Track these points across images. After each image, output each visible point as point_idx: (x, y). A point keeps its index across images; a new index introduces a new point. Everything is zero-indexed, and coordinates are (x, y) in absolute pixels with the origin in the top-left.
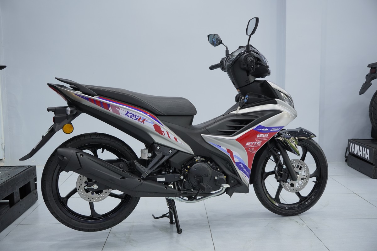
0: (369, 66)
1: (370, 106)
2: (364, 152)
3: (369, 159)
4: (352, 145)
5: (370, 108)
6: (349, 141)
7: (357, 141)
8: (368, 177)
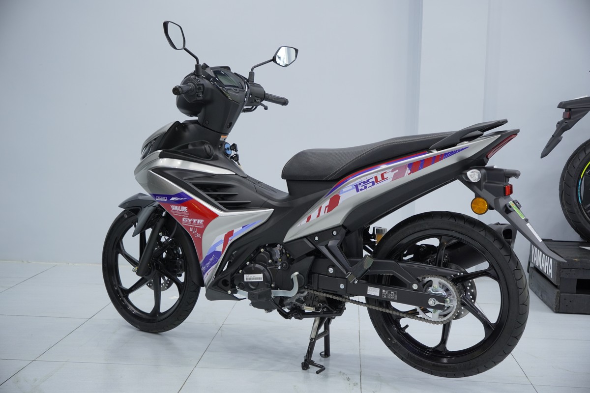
0: (561, 106)
2: (547, 264)
3: (552, 277)
8: (549, 309)
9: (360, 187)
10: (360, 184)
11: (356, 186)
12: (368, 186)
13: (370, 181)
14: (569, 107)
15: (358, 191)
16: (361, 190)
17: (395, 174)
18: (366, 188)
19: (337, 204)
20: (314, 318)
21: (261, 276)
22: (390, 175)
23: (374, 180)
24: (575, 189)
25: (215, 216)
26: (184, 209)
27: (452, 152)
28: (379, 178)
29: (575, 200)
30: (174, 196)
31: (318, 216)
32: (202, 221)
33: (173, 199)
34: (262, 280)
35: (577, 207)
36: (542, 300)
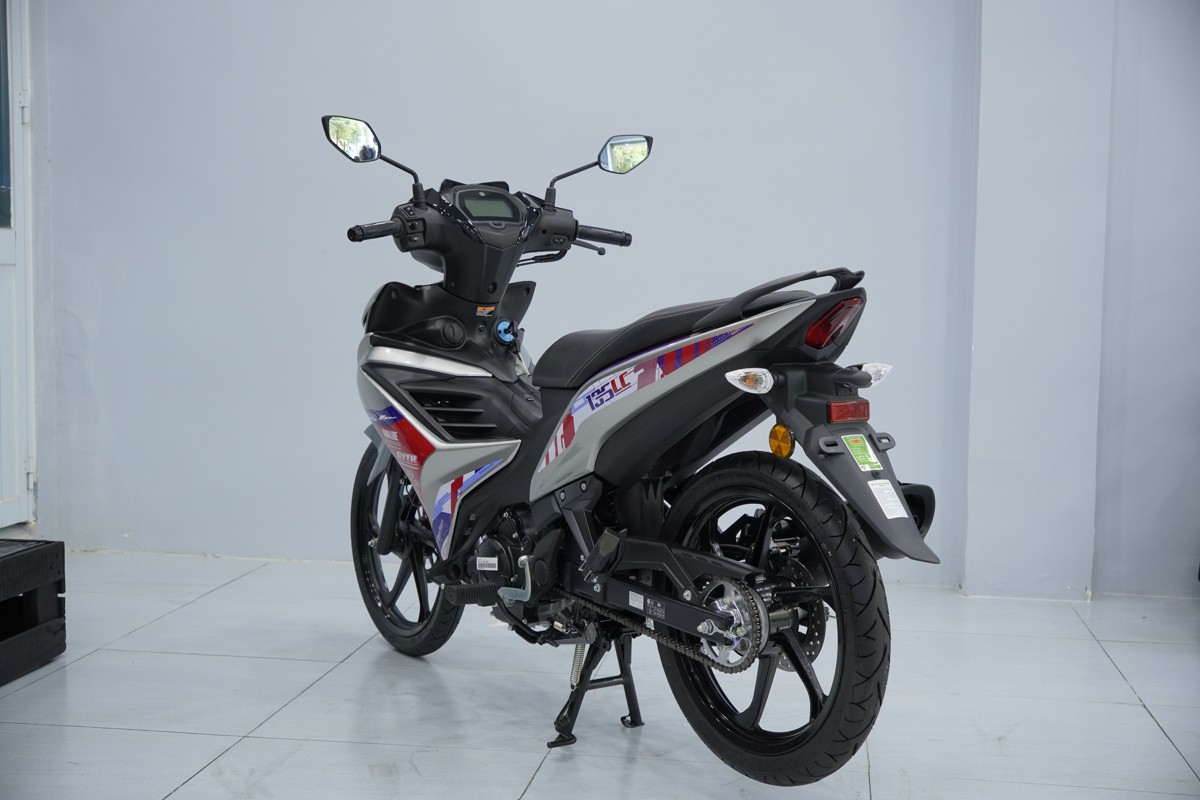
10: (593, 395)
11: (589, 397)
12: (605, 397)
13: (607, 389)
15: (593, 408)
16: (597, 405)
17: (640, 375)
18: (602, 401)
19: (574, 434)
20: (574, 646)
21: (494, 560)
22: (632, 378)
23: (610, 387)
25: (431, 449)
27: (726, 334)
28: (619, 385)
30: (383, 412)
31: (557, 454)
32: (417, 457)
33: (382, 418)
34: (496, 569)
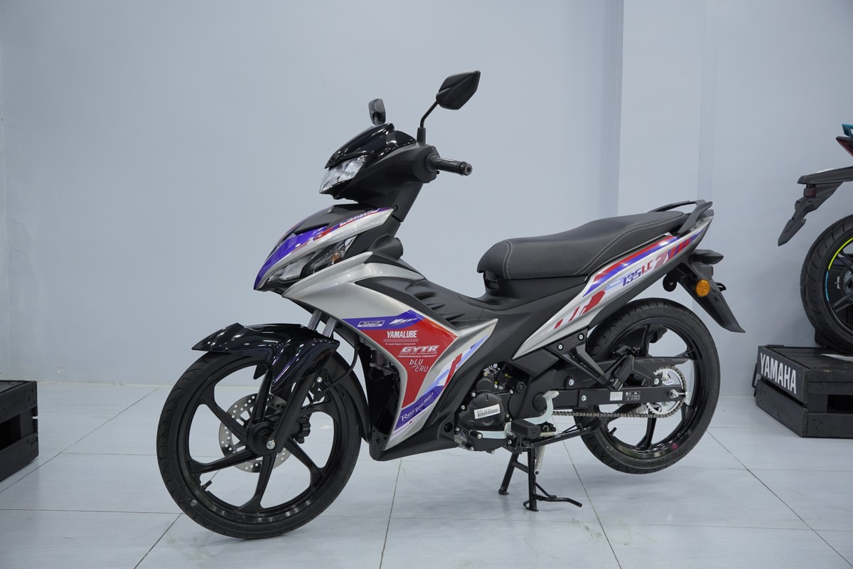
0: (801, 181)
1: (802, 271)
2: (787, 377)
3: (795, 393)
4: (766, 359)
5: (802, 276)
6: (760, 349)
7: (775, 349)
8: (792, 432)
9: (628, 280)
10: (628, 277)
11: (625, 278)
12: (635, 277)
13: (638, 272)
14: (812, 182)
15: (624, 284)
16: (628, 282)
17: (658, 262)
18: (632, 279)
21: (498, 407)
23: (641, 270)
24: (821, 283)
26: (412, 334)
28: (646, 269)
29: (822, 297)
30: (398, 317)
31: (571, 319)
32: (436, 347)
33: (396, 321)
34: (499, 412)
35: (825, 305)
36: (780, 421)
